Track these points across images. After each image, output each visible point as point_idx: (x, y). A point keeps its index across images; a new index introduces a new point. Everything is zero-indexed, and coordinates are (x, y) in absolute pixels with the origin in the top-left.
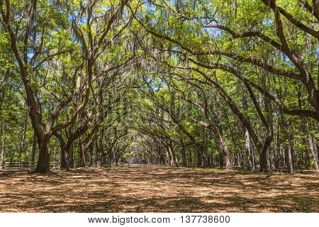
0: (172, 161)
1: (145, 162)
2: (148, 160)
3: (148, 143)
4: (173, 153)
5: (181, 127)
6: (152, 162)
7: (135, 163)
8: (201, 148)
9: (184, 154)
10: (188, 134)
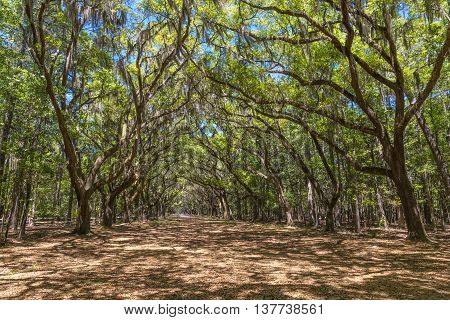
0: (226, 213)
1: (194, 212)
2: (198, 211)
3: (199, 193)
4: (227, 204)
5: (237, 178)
6: (202, 212)
7: (185, 211)
8: (259, 201)
9: (239, 207)
10: (245, 186)
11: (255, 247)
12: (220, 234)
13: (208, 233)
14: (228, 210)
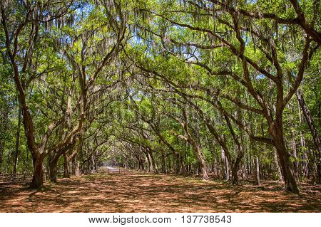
0: (151, 167)
1: (122, 165)
2: (125, 164)
3: (127, 148)
4: (153, 159)
5: (162, 139)
6: (130, 166)
7: (113, 165)
8: (180, 158)
9: (163, 162)
10: (168, 145)
11: (175, 197)
12: (148, 188)
13: (139, 187)
14: (154, 164)
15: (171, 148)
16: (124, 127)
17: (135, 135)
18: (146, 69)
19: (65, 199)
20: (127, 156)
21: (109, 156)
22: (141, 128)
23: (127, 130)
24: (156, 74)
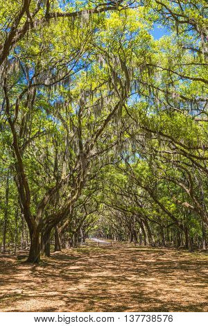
2: (115, 235)
5: (161, 206)
10: (169, 214)
14: (150, 236)
15: (173, 217)
16: (115, 194)
17: (127, 202)
18: (149, 129)
19: (70, 275)
20: (117, 227)
21: (96, 227)
22: (135, 194)
23: (119, 197)
24: (161, 133)
